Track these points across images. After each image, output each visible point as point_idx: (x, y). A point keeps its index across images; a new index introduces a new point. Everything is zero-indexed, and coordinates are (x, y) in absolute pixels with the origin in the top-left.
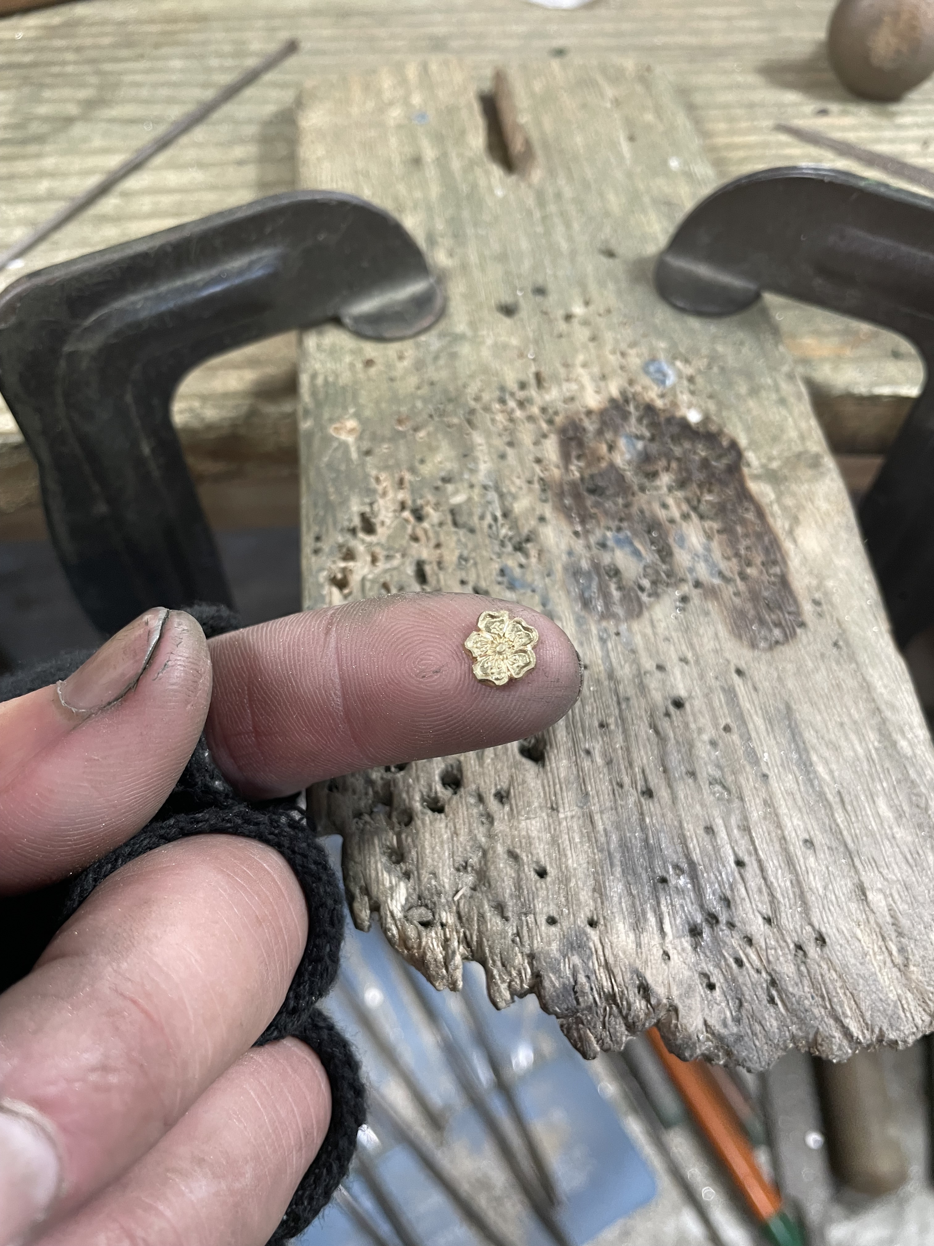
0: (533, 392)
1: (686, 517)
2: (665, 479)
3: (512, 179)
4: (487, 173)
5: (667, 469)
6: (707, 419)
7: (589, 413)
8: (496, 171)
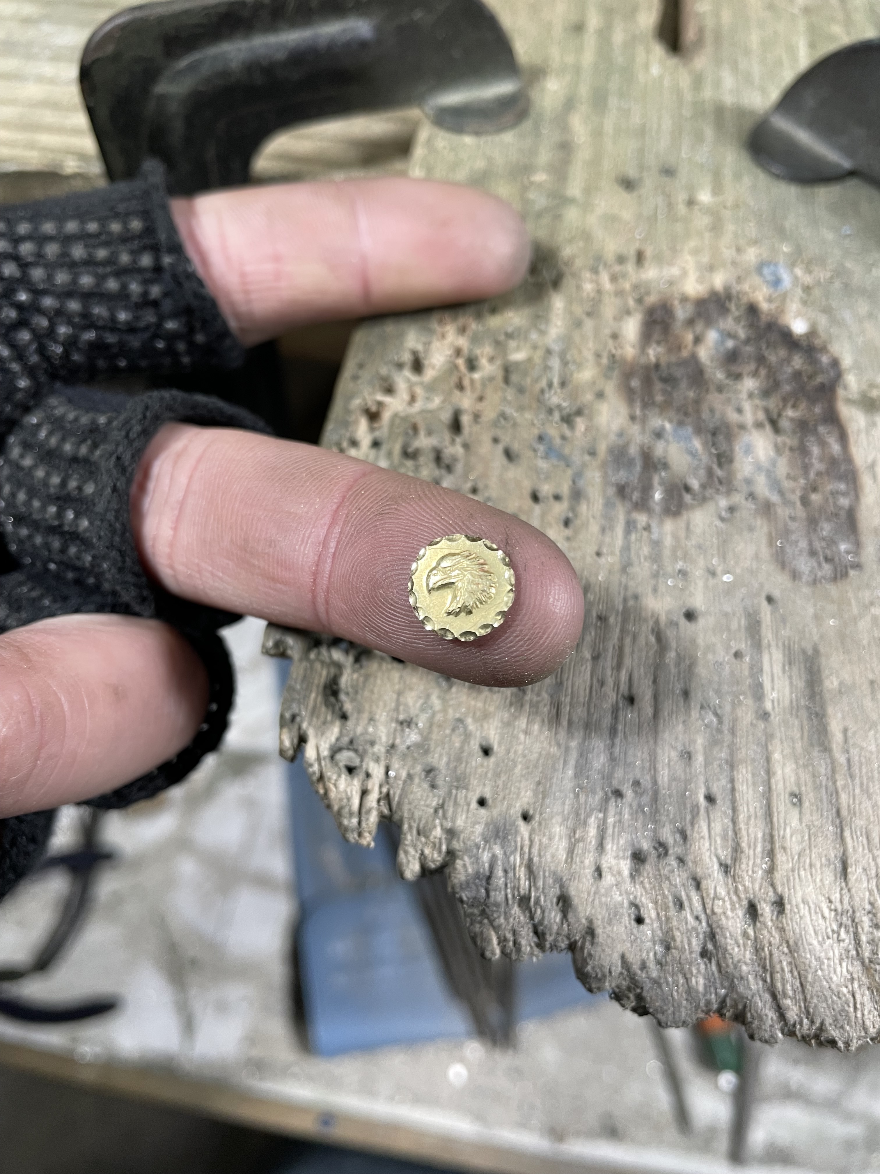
0: (630, 267)
1: (759, 425)
2: (749, 384)
3: (673, 62)
4: (648, 51)
5: (755, 374)
6: (812, 333)
7: (684, 299)
8: (658, 50)
